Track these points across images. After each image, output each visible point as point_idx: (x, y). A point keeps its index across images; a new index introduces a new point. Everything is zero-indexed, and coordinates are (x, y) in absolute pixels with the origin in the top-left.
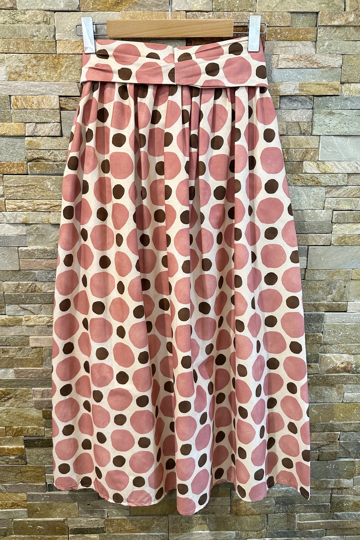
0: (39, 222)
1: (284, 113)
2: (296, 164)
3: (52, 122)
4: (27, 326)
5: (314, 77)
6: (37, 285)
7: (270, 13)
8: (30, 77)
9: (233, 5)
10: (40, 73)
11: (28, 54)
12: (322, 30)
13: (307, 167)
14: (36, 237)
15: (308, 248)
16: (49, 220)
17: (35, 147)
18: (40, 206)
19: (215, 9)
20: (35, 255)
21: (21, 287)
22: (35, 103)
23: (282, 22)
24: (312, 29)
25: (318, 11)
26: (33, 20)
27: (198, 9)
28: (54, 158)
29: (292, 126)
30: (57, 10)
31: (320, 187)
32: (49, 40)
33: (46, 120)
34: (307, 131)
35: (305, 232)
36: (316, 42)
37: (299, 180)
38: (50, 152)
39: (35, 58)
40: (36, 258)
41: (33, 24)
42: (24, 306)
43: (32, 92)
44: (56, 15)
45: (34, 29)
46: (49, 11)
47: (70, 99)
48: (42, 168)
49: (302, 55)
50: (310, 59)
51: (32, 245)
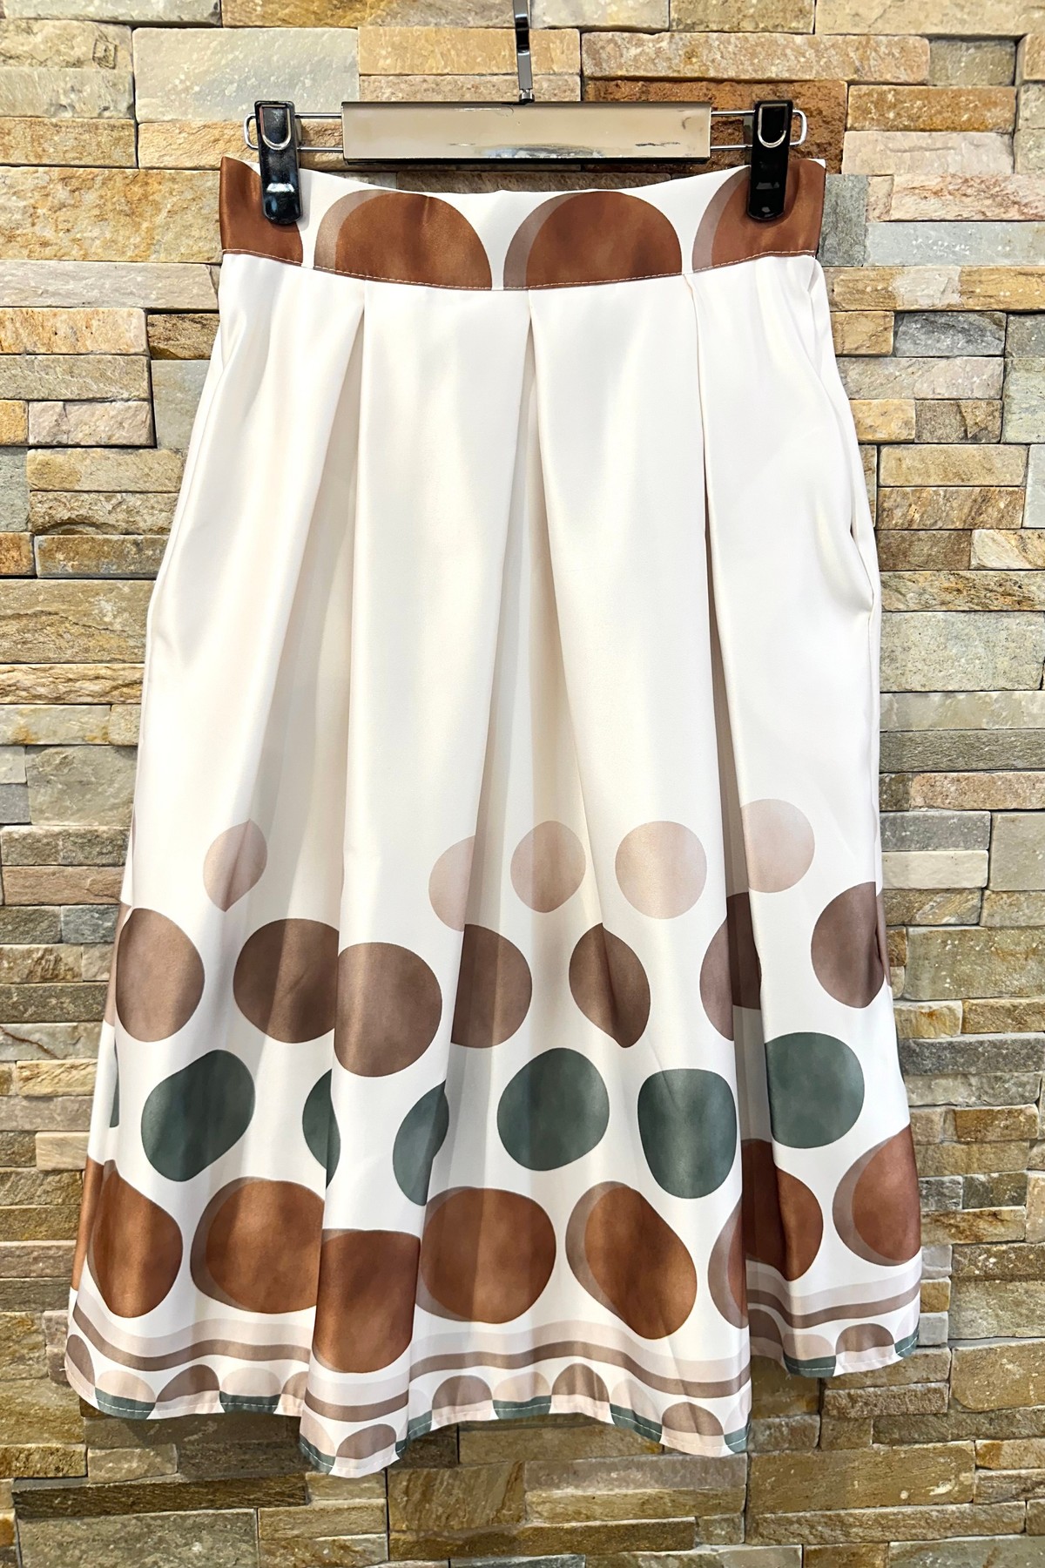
0: (73, 738)
1: (910, 370)
2: (949, 537)
3: (122, 399)
4: (27, 1097)
5: (1008, 248)
6: (62, 955)
7: (863, 39)
8: (45, 244)
9: (739, 10)
10: (82, 231)
11: (41, 169)
12: (1033, 97)
13: (987, 549)
14: (62, 792)
15: (991, 820)
16: (106, 733)
17: (61, 483)
18: (78, 684)
19: (679, 21)
20: (57, 852)
21: (6, 965)
22: (61, 333)
23: (902, 68)
24: (1003, 93)
25: (1020, 33)
26: (58, 52)
27: (620, 23)
28: (127, 522)
29: (935, 411)
30: (143, 19)
31: (1029, 614)
32: (112, 122)
33: (99, 390)
34: (986, 428)
35: (981, 765)
36: (1012, 134)
37: (958, 590)
38: (114, 501)
39: (64, 180)
40: (60, 861)
41: (57, 68)
42: (17, 1029)
43: (54, 294)
44: (137, 36)
45: (62, 84)
46: (116, 23)
47: (183, 319)
48: (84, 555)
49: (968, 176)
50: (997, 189)
51: (47, 819)
